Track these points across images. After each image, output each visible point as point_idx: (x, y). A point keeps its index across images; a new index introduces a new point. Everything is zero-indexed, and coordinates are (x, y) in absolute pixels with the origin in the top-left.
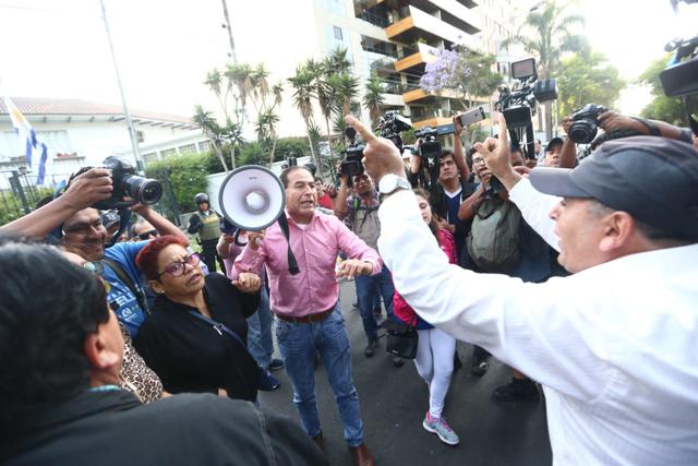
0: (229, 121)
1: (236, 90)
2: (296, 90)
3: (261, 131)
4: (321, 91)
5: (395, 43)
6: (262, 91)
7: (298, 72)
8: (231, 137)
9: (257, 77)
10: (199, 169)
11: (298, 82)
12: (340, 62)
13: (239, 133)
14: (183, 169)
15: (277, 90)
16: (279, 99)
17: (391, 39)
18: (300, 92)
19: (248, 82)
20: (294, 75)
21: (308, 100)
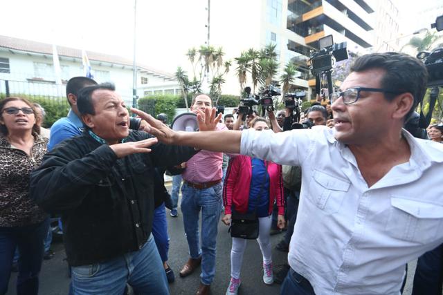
0: (195, 79)
1: (203, 61)
2: (239, 65)
3: (213, 88)
4: (254, 68)
5: (310, 47)
6: (218, 64)
7: (242, 55)
8: (194, 88)
9: (217, 55)
10: (172, 104)
11: (242, 61)
12: (270, 53)
13: (199, 86)
14: (163, 102)
15: (228, 64)
16: (227, 70)
17: (308, 44)
18: (241, 67)
19: (211, 57)
20: (239, 56)
21: (244, 72)
